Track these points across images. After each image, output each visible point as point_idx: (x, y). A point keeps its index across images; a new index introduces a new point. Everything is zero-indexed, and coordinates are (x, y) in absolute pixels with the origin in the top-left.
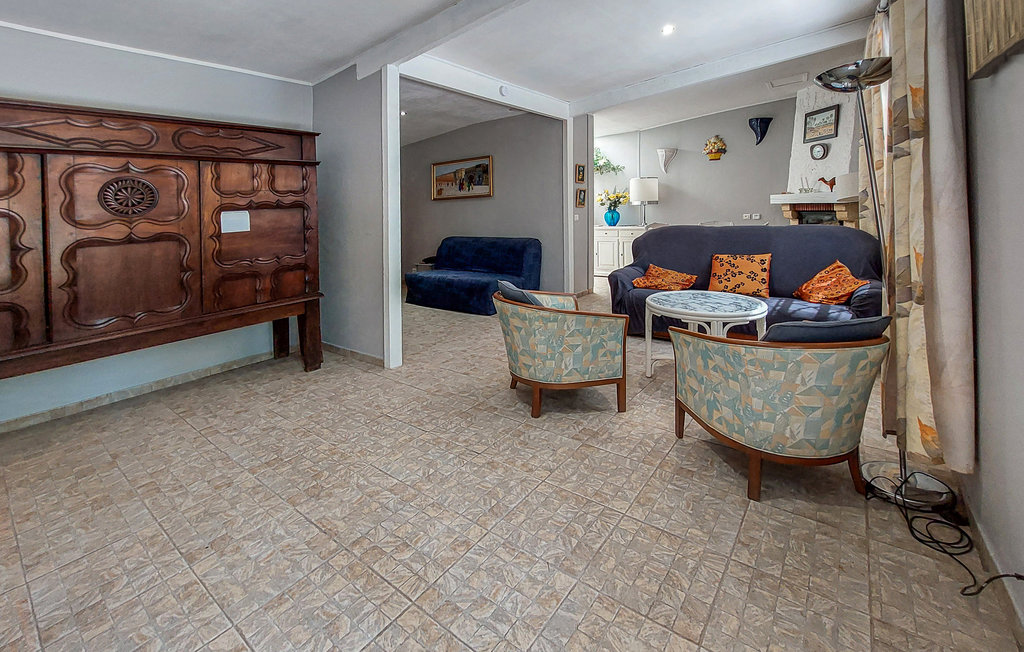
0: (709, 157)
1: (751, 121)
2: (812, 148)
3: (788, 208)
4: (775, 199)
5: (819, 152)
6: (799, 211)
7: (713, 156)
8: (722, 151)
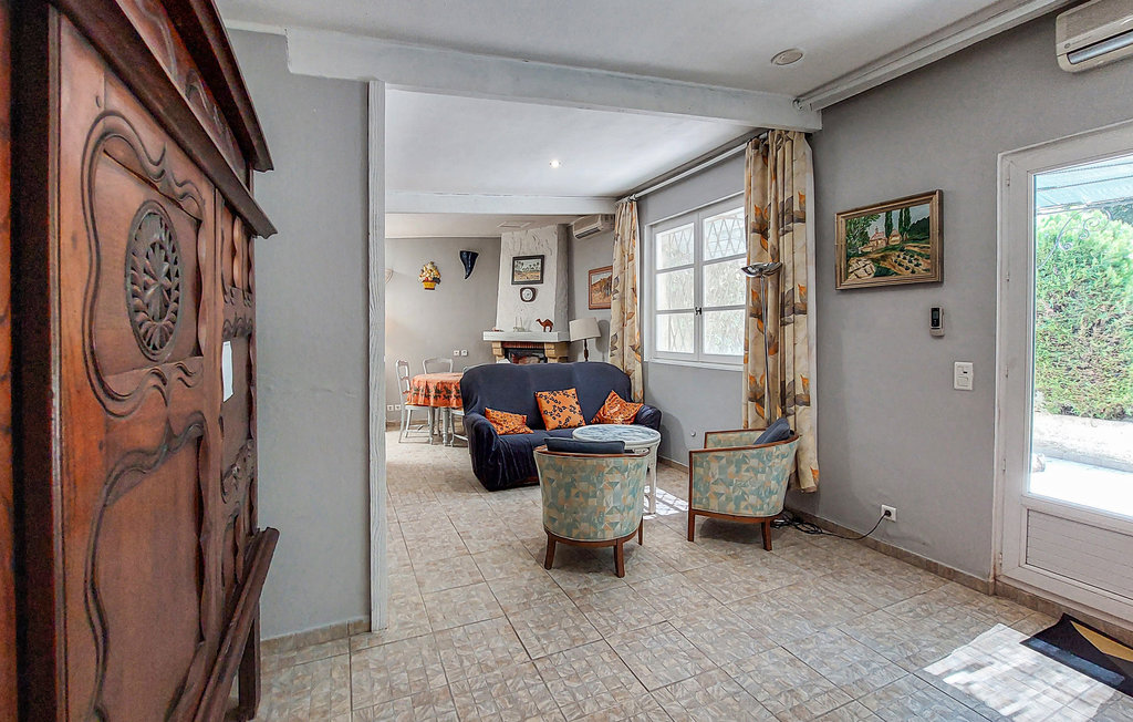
0: (424, 285)
1: (461, 252)
2: (522, 290)
3: (500, 345)
4: (488, 336)
5: (527, 294)
6: (508, 348)
7: (428, 285)
8: (436, 280)
